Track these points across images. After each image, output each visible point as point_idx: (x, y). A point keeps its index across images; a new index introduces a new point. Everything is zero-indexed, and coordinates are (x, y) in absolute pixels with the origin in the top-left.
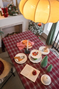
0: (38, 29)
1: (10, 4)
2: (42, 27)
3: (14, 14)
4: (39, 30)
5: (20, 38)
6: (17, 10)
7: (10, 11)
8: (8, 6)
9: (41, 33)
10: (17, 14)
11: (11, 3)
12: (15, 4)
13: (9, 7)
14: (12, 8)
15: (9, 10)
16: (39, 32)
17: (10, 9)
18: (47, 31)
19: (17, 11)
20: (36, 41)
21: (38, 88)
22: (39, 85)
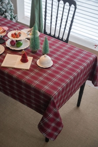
0: (6, 12)
2: (12, 8)
4: (7, 14)
9: (14, 21)
16: (9, 18)
18: (24, 17)
20: (9, 25)
21: (37, 74)
22: (36, 71)
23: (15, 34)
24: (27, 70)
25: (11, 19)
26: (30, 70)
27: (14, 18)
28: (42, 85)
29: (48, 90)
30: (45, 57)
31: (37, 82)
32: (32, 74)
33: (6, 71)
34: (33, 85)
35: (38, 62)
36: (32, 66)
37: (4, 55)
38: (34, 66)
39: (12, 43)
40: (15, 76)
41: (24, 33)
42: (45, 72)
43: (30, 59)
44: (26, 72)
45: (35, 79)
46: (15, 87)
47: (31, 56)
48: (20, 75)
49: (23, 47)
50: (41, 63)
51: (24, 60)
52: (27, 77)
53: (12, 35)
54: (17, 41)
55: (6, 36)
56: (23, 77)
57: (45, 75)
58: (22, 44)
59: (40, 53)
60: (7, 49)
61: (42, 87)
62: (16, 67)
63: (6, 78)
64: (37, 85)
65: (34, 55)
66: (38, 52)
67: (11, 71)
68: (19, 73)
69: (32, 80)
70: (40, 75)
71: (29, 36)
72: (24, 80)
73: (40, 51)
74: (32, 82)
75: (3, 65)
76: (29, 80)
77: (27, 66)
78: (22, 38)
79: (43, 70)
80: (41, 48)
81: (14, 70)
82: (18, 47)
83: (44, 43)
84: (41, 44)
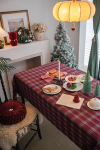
0: (69, 62)
1: (19, 27)
2: (75, 59)
3: (26, 41)
4: (69, 63)
5: (44, 71)
6: (31, 34)
7: (21, 36)
8: (16, 30)
9: (75, 68)
10: (31, 41)
11: (21, 25)
12: (26, 27)
13: (18, 30)
14: (23, 31)
15: (18, 35)
16: (71, 66)
17: (20, 33)
18: (83, 66)
19: (31, 36)
20: (69, 71)
21: (86, 114)
22: (86, 111)
23: (72, 78)
24: (78, 110)
25: (73, 67)
26: (80, 110)
27: (75, 66)
28: (89, 126)
29: (95, 133)
30: (95, 99)
31: (85, 123)
32: (82, 114)
33: (59, 109)
34: (81, 125)
35: (88, 103)
36: (82, 107)
37: (60, 94)
38: (85, 107)
39: (68, 85)
40: (66, 114)
41: (79, 78)
42: (94, 114)
43: (81, 100)
44: (76, 112)
45: (84, 119)
46: (65, 124)
47: (83, 98)
48: (70, 114)
49: (77, 89)
50: (91, 105)
51: (76, 101)
52: (77, 117)
53: (69, 79)
54: (72, 84)
55: (64, 79)
56: (73, 116)
57: (94, 117)
58: (76, 87)
59: (91, 96)
60: (63, 89)
61: (89, 128)
62: (68, 106)
63: (59, 114)
64: (85, 125)
65: (85, 96)
66: (89, 94)
67: (63, 109)
68: (70, 111)
69: (81, 120)
70: (89, 116)
71: (83, 81)
72: (73, 119)
73: (92, 94)
74: (80, 122)
75: (58, 103)
76: (77, 119)
77: (78, 106)
78: (77, 81)
79: (93, 112)
80: (92, 91)
81: (66, 109)
82: (73, 89)
83: (95, 87)
84: (93, 88)
